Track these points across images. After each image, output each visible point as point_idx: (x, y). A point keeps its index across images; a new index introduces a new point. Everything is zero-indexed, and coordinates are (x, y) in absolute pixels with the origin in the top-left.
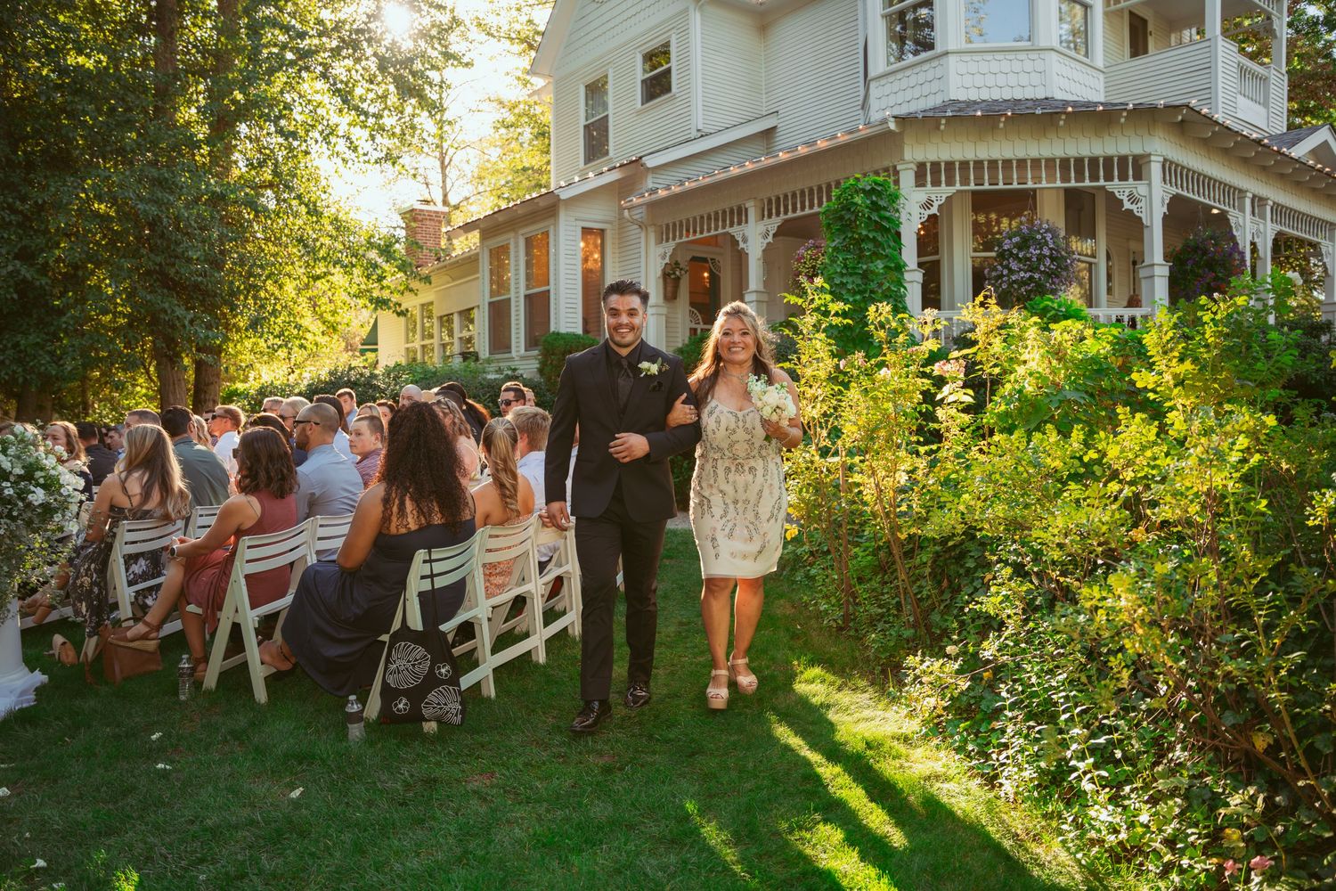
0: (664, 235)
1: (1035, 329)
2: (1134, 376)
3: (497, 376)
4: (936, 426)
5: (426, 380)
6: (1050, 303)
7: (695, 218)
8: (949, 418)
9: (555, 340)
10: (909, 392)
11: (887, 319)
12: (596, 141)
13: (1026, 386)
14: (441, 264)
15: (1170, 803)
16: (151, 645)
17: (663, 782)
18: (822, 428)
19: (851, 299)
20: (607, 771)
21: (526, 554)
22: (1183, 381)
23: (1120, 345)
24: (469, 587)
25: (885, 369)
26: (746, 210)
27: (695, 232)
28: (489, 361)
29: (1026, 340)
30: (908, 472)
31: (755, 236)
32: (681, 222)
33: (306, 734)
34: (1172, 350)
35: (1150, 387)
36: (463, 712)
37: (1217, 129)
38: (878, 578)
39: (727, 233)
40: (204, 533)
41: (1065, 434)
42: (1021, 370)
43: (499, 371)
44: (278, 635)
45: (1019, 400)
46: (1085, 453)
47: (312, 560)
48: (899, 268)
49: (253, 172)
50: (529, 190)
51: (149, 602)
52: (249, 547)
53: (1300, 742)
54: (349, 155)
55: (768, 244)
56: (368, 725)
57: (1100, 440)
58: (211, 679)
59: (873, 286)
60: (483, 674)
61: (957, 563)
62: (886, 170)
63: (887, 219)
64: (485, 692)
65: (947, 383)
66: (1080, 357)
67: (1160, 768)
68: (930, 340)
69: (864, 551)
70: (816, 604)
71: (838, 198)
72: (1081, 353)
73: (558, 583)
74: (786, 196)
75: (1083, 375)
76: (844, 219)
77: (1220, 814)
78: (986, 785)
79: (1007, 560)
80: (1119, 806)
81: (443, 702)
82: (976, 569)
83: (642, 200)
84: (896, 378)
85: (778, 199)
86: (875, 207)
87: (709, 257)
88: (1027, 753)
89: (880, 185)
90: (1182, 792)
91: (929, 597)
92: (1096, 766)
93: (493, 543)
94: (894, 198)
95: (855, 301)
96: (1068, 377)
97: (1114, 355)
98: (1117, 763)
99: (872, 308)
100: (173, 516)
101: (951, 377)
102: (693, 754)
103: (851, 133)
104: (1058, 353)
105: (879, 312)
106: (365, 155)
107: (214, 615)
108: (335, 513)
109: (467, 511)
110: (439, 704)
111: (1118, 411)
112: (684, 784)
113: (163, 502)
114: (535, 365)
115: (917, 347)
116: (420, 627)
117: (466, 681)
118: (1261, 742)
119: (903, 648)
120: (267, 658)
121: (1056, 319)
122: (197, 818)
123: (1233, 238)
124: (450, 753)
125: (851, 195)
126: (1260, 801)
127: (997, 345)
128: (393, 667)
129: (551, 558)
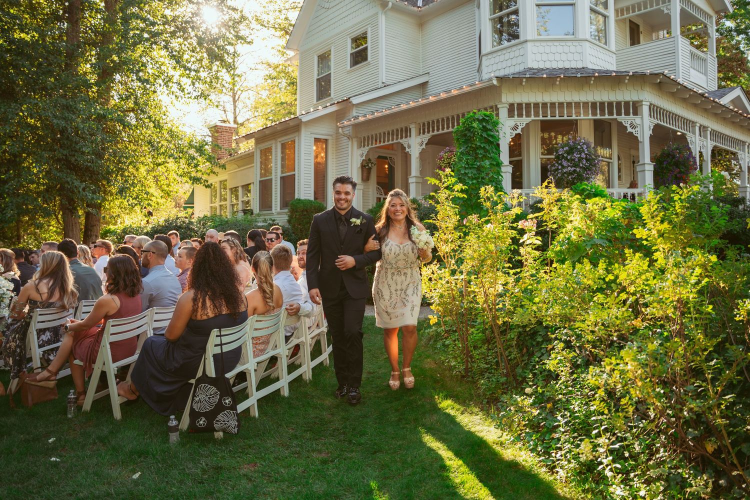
0: (362, 143)
1: (577, 202)
2: (635, 231)
3: (264, 224)
4: (520, 258)
5: (222, 226)
6: (586, 187)
7: (380, 134)
8: (528, 253)
9: (298, 203)
10: (504, 238)
11: (492, 196)
12: (323, 88)
13: (572, 235)
14: (232, 158)
15: (658, 484)
16: (52, 384)
17: (357, 470)
18: (451, 258)
19: (470, 183)
20: (324, 462)
21: (278, 331)
22: (663, 234)
23: (626, 212)
24: (243, 351)
25: (490, 224)
26: (410, 129)
27: (380, 142)
28: (259, 215)
29: (572, 208)
30: (503, 285)
31: (415, 145)
32: (372, 136)
33: (144, 439)
34: (656, 216)
35: (644, 237)
36: (238, 426)
37: (679, 87)
38: (486, 346)
39: (399, 143)
40: (86, 316)
41: (595, 265)
42: (569, 226)
43: (265, 221)
44: (129, 378)
45: (568, 244)
46: (607, 276)
47: (150, 334)
48: (499, 165)
49: (123, 103)
50: (284, 116)
51: (51, 357)
52: (112, 326)
53: (733, 448)
54: (179, 93)
55: (423, 149)
56: (181, 433)
57: (616, 269)
58: (87, 405)
59: (483, 175)
60: (251, 403)
61: (531, 338)
62: (491, 107)
63: (492, 136)
64: (252, 414)
65: (526, 233)
66: (603, 219)
67: (651, 463)
68: (517, 208)
69: (477, 330)
70: (449, 362)
71: (464, 124)
72: (604, 216)
73: (297, 348)
74: (433, 122)
75: (606, 229)
76: (466, 135)
77: (687, 492)
78: (549, 472)
79: (561, 339)
80: (627, 486)
81: (227, 421)
82: (542, 342)
83: (350, 122)
84: (496, 230)
85: (429, 123)
86: (485, 129)
87: (388, 156)
88: (573, 453)
89: (488, 116)
90: (664, 477)
91: (515, 358)
92: (614, 461)
93: (259, 325)
94: (496, 124)
95: (473, 183)
96: (596, 231)
97: (623, 217)
98: (626, 459)
99: (483, 189)
100: (67, 307)
101: (528, 230)
102: (375, 452)
103: (471, 86)
104: (590, 217)
105: (487, 191)
106: (190, 94)
107: (90, 366)
108: (164, 306)
109: (243, 306)
110: (224, 421)
111: (626, 252)
112: (370, 471)
113: (61, 298)
114: (286, 218)
115: (508, 212)
116: (214, 376)
117: (241, 407)
118: (710, 448)
119: (500, 389)
120: (122, 392)
121: (589, 196)
122: (74, 492)
123: (689, 149)
124: (230, 451)
125: (471, 122)
126: (710, 484)
127: (555, 212)
128: (197, 399)
129: (293, 333)
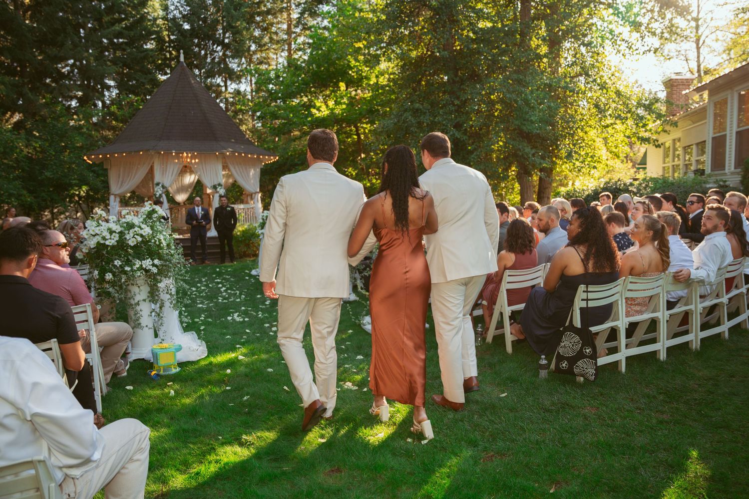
21: (658, 294)
52: (509, 276)
56: (550, 372)
58: (489, 338)
60: (617, 358)
64: (619, 369)
93: (631, 286)
106: (637, 50)
110: (583, 368)
116: (579, 326)
117: (603, 361)
120: (514, 332)
128: (562, 344)
129: (679, 300)
